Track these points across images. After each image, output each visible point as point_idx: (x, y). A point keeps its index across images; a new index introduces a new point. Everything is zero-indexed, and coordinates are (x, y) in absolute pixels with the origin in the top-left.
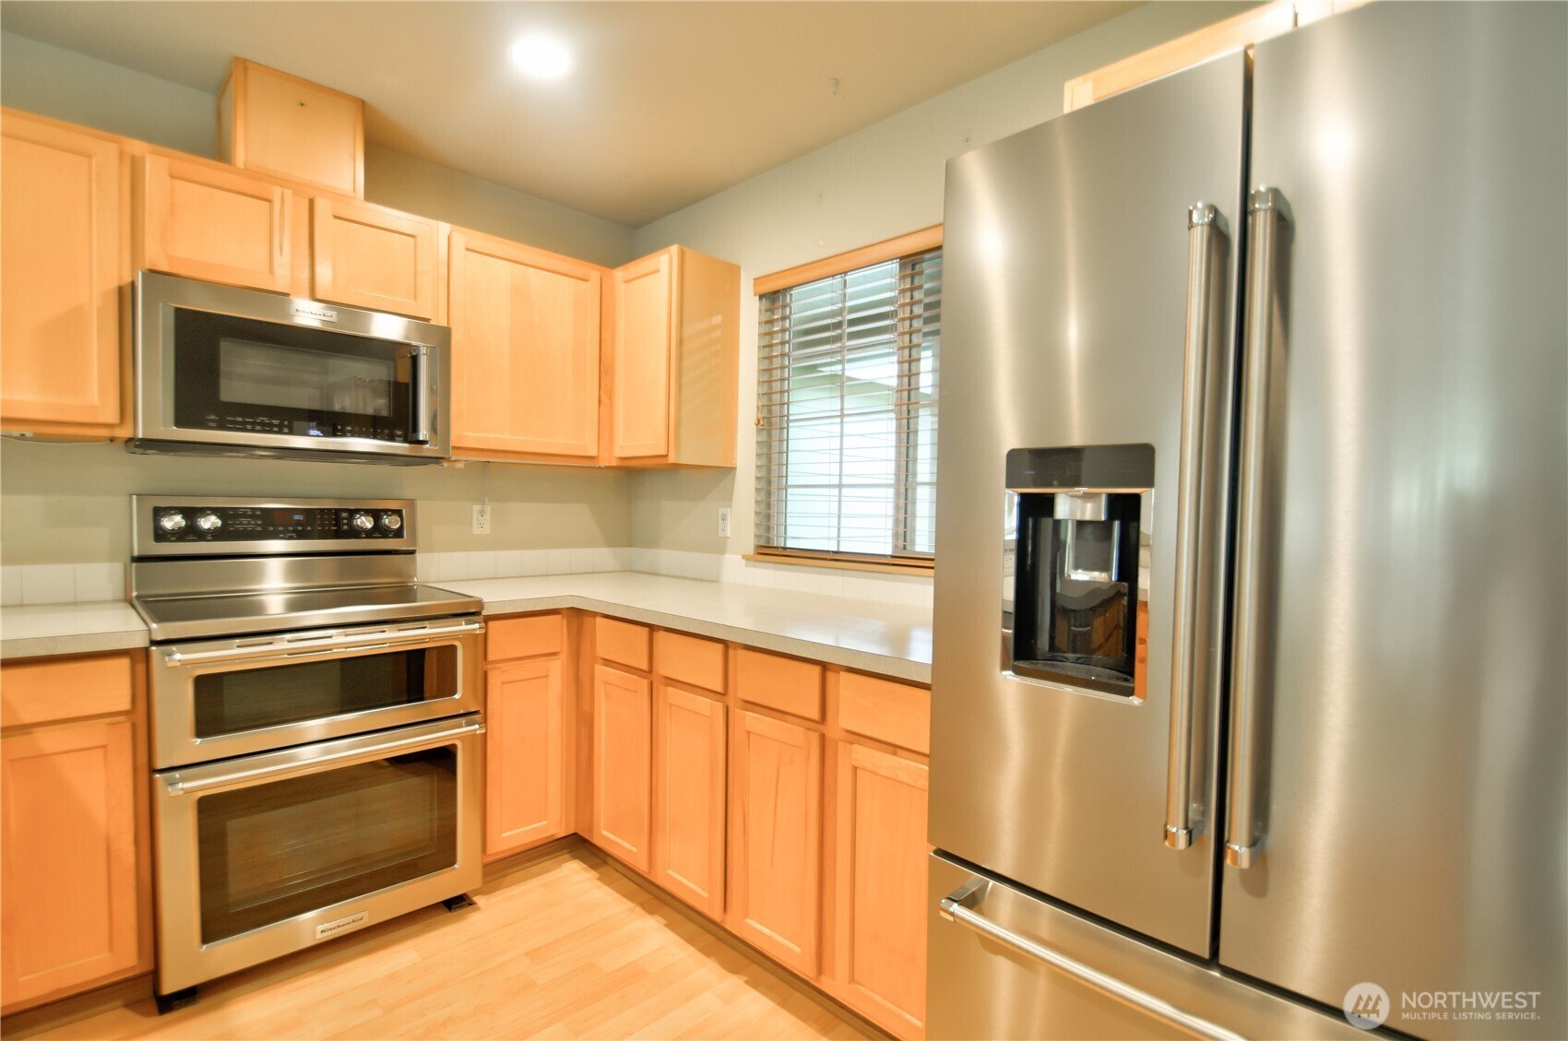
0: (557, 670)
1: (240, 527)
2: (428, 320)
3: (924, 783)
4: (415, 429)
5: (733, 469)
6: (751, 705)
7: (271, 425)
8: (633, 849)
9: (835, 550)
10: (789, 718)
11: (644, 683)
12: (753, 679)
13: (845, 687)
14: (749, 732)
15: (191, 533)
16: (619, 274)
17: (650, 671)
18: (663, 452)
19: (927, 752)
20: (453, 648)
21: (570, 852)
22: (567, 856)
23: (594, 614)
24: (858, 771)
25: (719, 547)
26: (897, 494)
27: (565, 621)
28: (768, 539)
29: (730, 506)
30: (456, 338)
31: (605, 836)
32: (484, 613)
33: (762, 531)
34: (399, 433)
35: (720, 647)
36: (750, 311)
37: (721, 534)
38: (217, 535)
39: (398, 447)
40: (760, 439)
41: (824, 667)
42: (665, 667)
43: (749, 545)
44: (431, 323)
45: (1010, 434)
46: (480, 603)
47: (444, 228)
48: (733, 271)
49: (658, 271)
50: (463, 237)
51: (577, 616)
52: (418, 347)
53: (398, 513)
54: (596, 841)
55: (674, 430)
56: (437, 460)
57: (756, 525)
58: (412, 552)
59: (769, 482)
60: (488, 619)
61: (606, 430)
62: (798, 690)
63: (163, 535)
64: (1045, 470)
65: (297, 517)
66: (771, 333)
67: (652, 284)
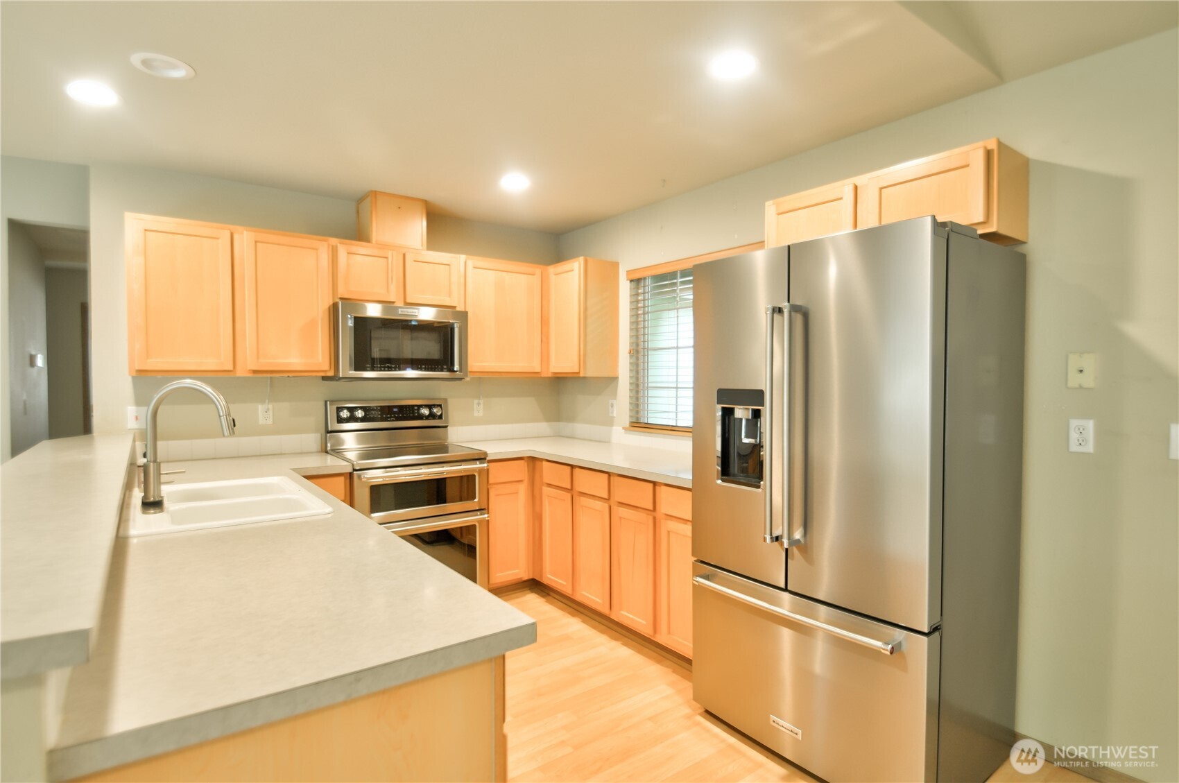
0: (523, 489)
1: (371, 416)
2: (455, 307)
3: (690, 534)
4: (452, 364)
5: (617, 378)
6: (622, 504)
7: (391, 368)
8: (565, 583)
9: (674, 424)
10: (640, 510)
11: (569, 495)
12: (623, 491)
13: (663, 492)
14: (621, 518)
15: (351, 419)
16: (552, 270)
17: (572, 489)
18: (577, 371)
19: (691, 519)
20: (474, 476)
21: (530, 589)
22: (529, 591)
23: (542, 460)
24: (671, 533)
25: (609, 422)
27: (526, 464)
28: (638, 418)
29: (615, 399)
30: (470, 315)
31: (549, 578)
32: (488, 459)
33: (634, 414)
34: (445, 367)
35: (606, 475)
36: (625, 288)
37: (611, 415)
38: (362, 420)
39: (445, 374)
40: (632, 361)
41: (655, 484)
42: (579, 487)
43: (626, 421)
44: (458, 309)
46: (486, 454)
47: (463, 257)
48: (615, 266)
49: (573, 270)
50: (472, 261)
51: (533, 461)
52: (453, 324)
53: (440, 406)
54: (545, 581)
55: (583, 359)
56: (461, 379)
57: (630, 410)
58: (446, 427)
59: (637, 385)
60: (490, 461)
61: (545, 357)
62: (643, 496)
63: (340, 420)
64: (729, 398)
65: (395, 410)
66: (637, 301)
67: (568, 278)
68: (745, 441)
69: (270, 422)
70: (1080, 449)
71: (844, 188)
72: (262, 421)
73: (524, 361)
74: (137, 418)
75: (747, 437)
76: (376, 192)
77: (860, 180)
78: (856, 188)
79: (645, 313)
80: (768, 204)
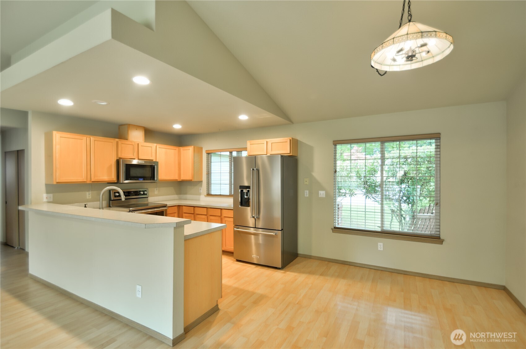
2: (153, 160)
4: (154, 178)
5: (202, 181)
6: (211, 216)
7: (136, 179)
9: (220, 194)
10: (216, 216)
11: (193, 215)
12: (211, 212)
13: (224, 211)
14: (211, 219)
15: (119, 196)
16: (181, 148)
17: (194, 213)
18: (191, 179)
19: (233, 217)
20: (163, 212)
23: (182, 206)
24: (226, 221)
25: (200, 194)
26: (230, 186)
27: (177, 207)
28: (209, 193)
29: (202, 187)
30: (159, 163)
33: (208, 191)
34: (151, 179)
35: (206, 208)
36: (204, 155)
37: (200, 192)
39: (152, 181)
40: (207, 176)
41: (221, 209)
42: (197, 213)
43: (205, 194)
44: (154, 161)
46: (167, 205)
47: (155, 144)
48: (201, 148)
49: (190, 149)
50: (159, 146)
51: (179, 206)
52: (155, 166)
53: (146, 191)
55: (193, 176)
57: (206, 190)
58: (148, 197)
59: (209, 183)
60: (168, 207)
61: (180, 175)
62: (218, 213)
63: (115, 196)
64: (242, 187)
65: (132, 192)
66: (208, 159)
67: (188, 152)
68: (246, 197)
69: (90, 198)
70: (306, 196)
71: (264, 141)
72: (88, 198)
73: (173, 176)
74: (47, 198)
75: (246, 196)
76: (130, 124)
77: (268, 140)
78: (267, 142)
79: (211, 162)
80: (248, 141)
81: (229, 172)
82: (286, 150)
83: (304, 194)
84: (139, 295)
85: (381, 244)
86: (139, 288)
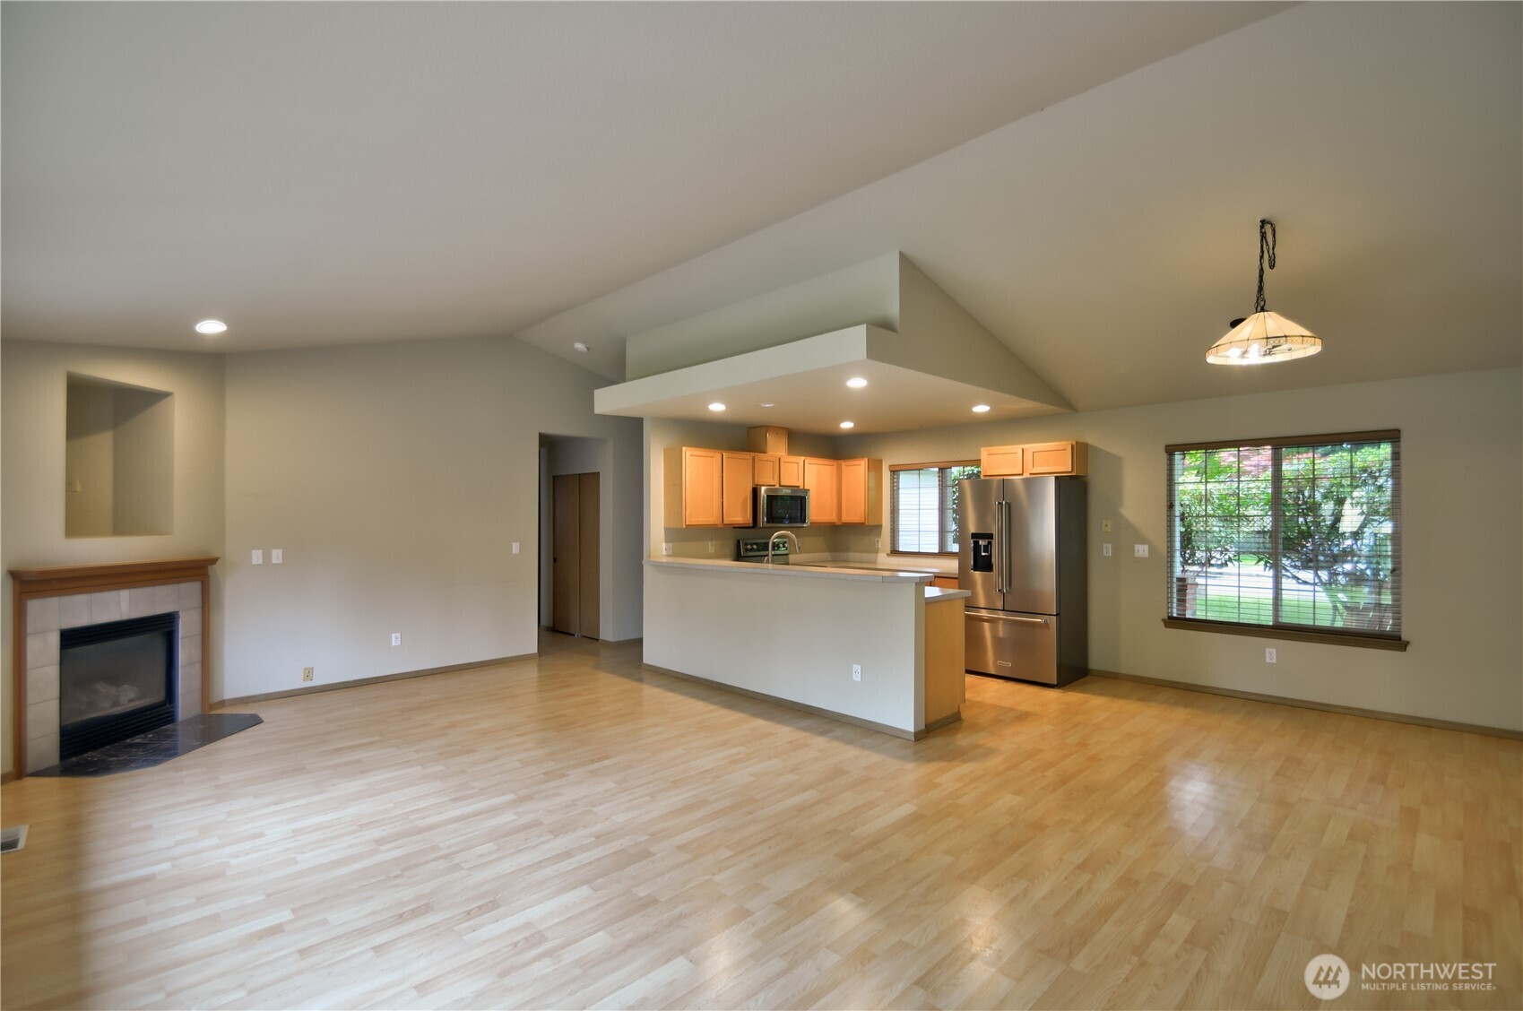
2: (800, 486)
5: (881, 526)
15: (752, 550)
16: (843, 464)
18: (863, 521)
25: (876, 551)
26: (939, 534)
28: (894, 548)
29: (879, 539)
33: (892, 546)
36: (886, 475)
37: (877, 547)
38: (756, 550)
40: (890, 516)
43: (888, 550)
44: (802, 487)
45: (972, 529)
47: (803, 458)
48: (881, 461)
49: (861, 464)
50: (808, 460)
55: (863, 515)
57: (890, 544)
59: (894, 530)
61: (839, 513)
63: (747, 550)
64: (977, 536)
66: (894, 482)
67: (857, 470)
68: (983, 554)
69: (713, 551)
70: (1107, 555)
71: (1017, 448)
73: (829, 517)
74: (667, 547)
75: (984, 552)
76: (769, 426)
77: (1026, 446)
78: (1023, 450)
79: (898, 488)
80: (982, 449)
81: (937, 507)
82: (1065, 466)
83: (1102, 551)
84: (857, 677)
85: (1272, 651)
86: (857, 668)
